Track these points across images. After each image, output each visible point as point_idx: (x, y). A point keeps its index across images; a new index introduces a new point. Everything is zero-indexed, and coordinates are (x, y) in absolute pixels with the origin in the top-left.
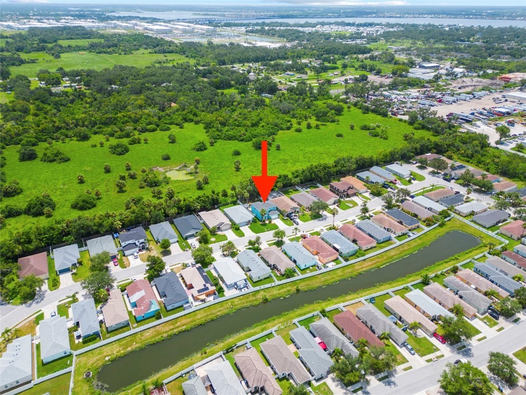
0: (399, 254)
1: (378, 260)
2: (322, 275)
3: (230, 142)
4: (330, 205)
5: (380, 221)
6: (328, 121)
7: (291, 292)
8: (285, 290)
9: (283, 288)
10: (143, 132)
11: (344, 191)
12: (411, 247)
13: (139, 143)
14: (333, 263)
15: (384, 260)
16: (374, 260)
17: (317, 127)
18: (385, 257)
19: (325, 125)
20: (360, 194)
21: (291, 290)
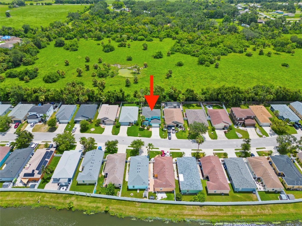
0: (252, 216)
1: (218, 213)
2: (143, 204)
3: (185, 55)
4: (218, 129)
5: (255, 166)
6: (284, 52)
7: (99, 210)
8: (94, 205)
9: (95, 202)
10: (134, 40)
11: (241, 119)
12: (275, 212)
13: (125, 46)
14: (165, 196)
15: (226, 216)
16: (213, 211)
17: (269, 54)
18: (230, 213)
19: (278, 54)
20: (261, 126)
21: (100, 207)
